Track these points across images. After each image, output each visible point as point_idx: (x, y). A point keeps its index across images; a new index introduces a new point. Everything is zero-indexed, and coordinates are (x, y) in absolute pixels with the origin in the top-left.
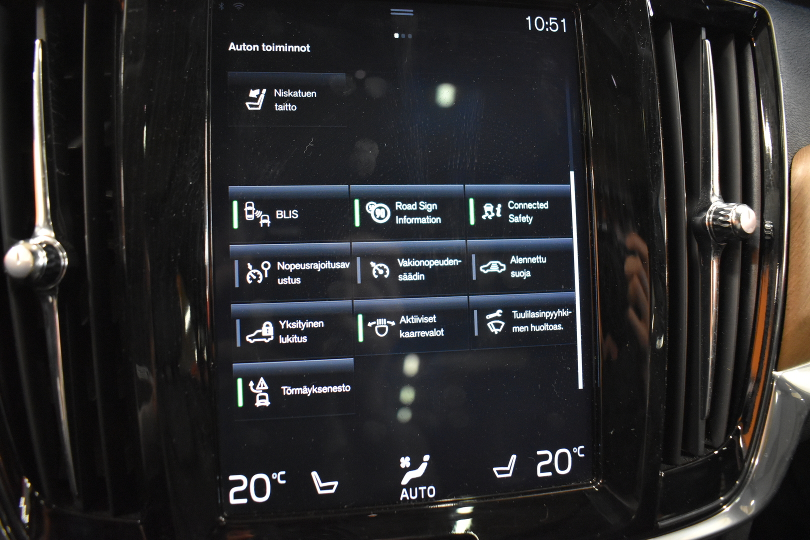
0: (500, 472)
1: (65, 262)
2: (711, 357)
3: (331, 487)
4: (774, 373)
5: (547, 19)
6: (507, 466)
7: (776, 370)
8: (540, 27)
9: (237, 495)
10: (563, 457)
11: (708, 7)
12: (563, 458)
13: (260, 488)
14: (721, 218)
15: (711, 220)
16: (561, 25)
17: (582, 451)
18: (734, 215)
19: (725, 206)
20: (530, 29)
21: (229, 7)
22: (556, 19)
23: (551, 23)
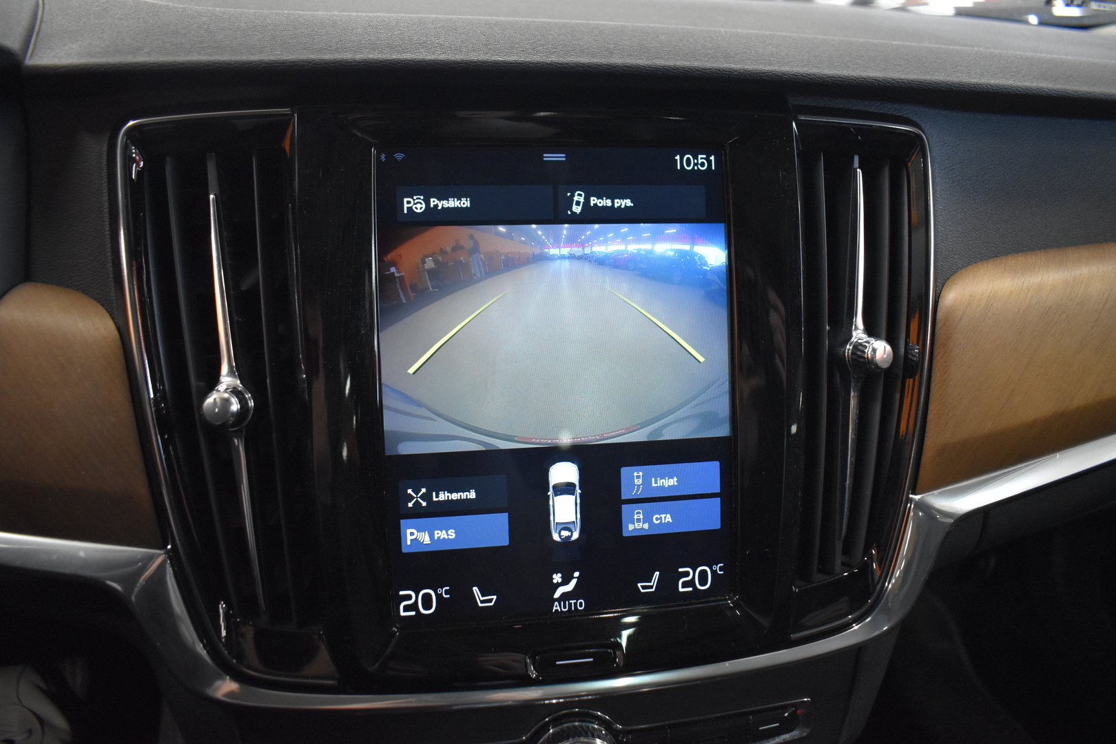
0: (644, 587)
1: (251, 404)
2: (848, 482)
3: (490, 601)
5: (695, 157)
6: (651, 582)
7: (914, 493)
8: (688, 165)
9: (407, 608)
10: (703, 573)
11: (859, 137)
12: (703, 575)
13: (427, 601)
14: (859, 353)
15: (850, 354)
16: (709, 162)
17: (721, 569)
18: (871, 349)
19: (865, 340)
20: (679, 168)
21: (390, 157)
22: (704, 156)
23: (700, 161)
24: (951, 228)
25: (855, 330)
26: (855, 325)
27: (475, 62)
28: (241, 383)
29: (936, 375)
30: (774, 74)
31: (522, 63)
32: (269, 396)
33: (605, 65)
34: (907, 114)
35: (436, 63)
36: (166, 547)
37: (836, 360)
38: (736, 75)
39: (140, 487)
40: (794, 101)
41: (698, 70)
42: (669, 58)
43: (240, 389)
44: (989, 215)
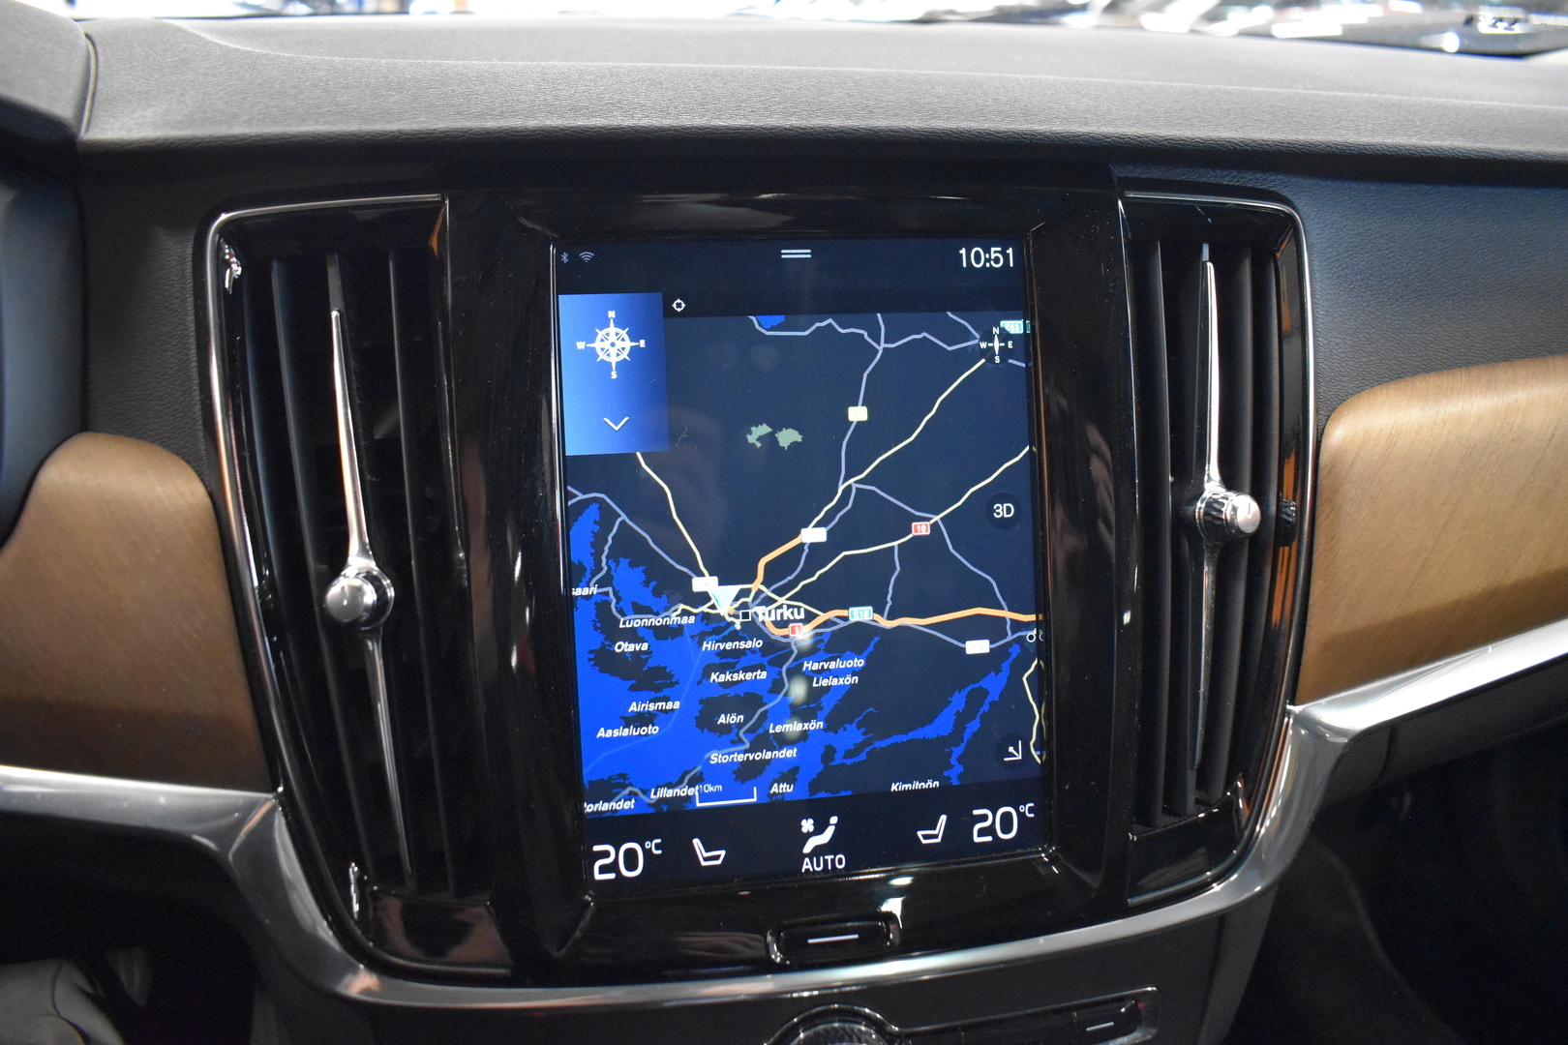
0: (926, 837)
2: (1202, 689)
3: (717, 858)
4: (1289, 707)
5: (987, 251)
6: (935, 829)
7: (1293, 703)
8: (978, 260)
9: (604, 869)
10: (1007, 817)
11: (1209, 220)
12: (1006, 820)
13: (631, 859)
14: (1214, 513)
15: (1202, 514)
16: (1006, 257)
17: (1031, 810)
18: (1230, 508)
19: (1222, 495)
20: (965, 266)
21: (575, 258)
22: (999, 249)
23: (993, 256)
24: (1337, 341)
25: (1207, 481)
26: (1208, 475)
27: (688, 128)
28: (378, 565)
29: (1320, 540)
30: (1092, 137)
31: (751, 129)
32: (415, 581)
33: (863, 129)
34: (1274, 186)
35: (636, 130)
36: (274, 789)
37: (1183, 523)
38: (1041, 139)
39: (241, 707)
40: (1119, 172)
41: (989, 134)
42: (949, 118)
43: (375, 573)
44: (1389, 321)
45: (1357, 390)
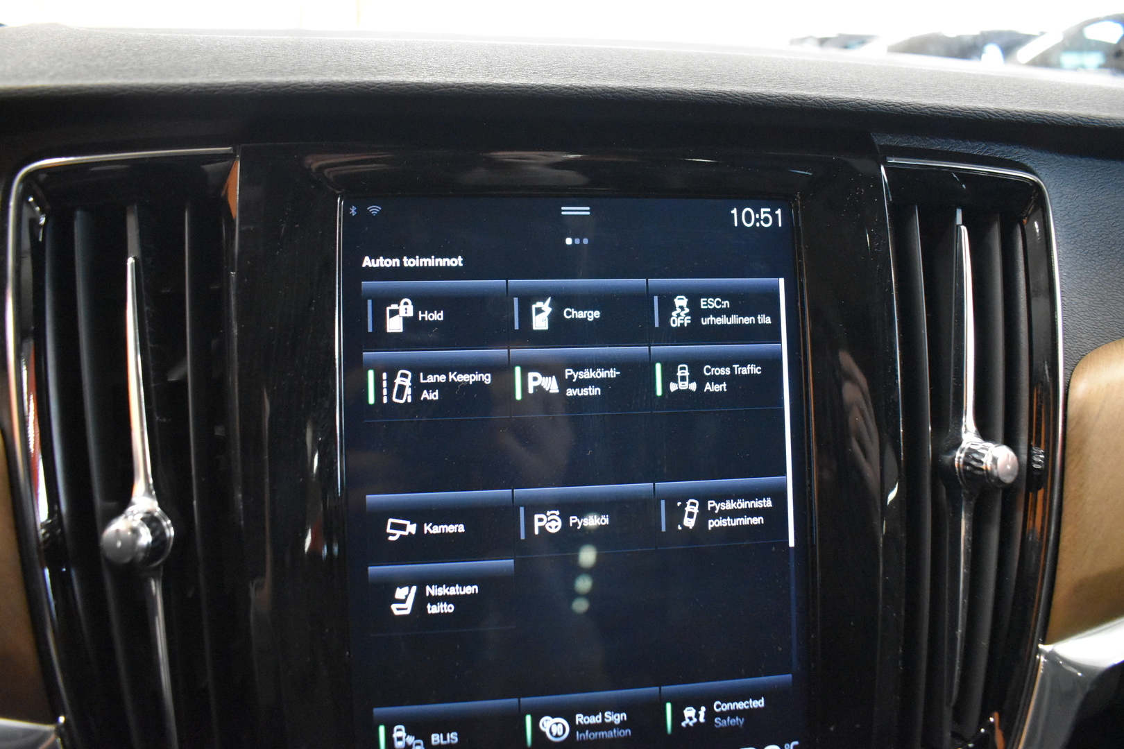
1: (171, 532)
2: (960, 631)
4: (1041, 646)
5: (757, 211)
7: (1044, 643)
8: (748, 220)
11: (964, 186)
14: (974, 463)
15: (961, 463)
16: (775, 217)
17: (796, 748)
18: (991, 459)
19: (981, 446)
20: (736, 225)
21: (362, 211)
22: (769, 210)
23: (763, 216)
24: (1076, 300)
25: (965, 432)
26: (965, 426)
27: (471, 86)
28: (160, 506)
29: (1070, 489)
30: (859, 103)
31: (532, 87)
32: (196, 522)
33: (641, 90)
34: (1018, 158)
35: (420, 86)
36: (54, 720)
37: (944, 473)
38: (811, 104)
39: (22, 643)
40: (881, 140)
41: (761, 98)
42: (723, 83)
43: (156, 514)
44: (1118, 283)
45: (1095, 346)
